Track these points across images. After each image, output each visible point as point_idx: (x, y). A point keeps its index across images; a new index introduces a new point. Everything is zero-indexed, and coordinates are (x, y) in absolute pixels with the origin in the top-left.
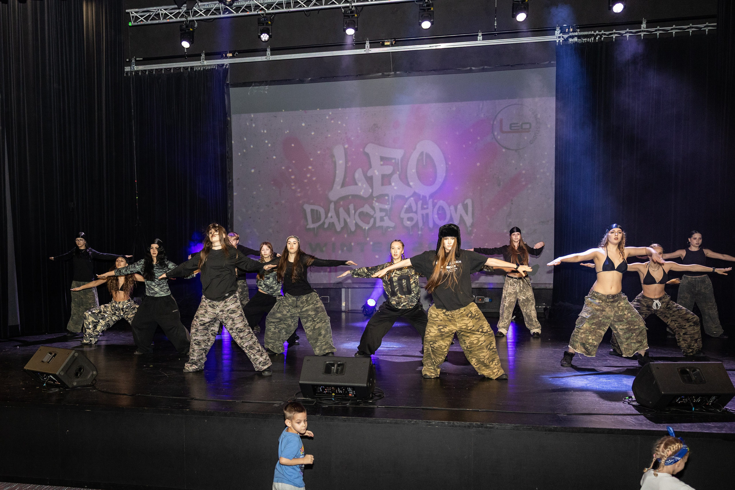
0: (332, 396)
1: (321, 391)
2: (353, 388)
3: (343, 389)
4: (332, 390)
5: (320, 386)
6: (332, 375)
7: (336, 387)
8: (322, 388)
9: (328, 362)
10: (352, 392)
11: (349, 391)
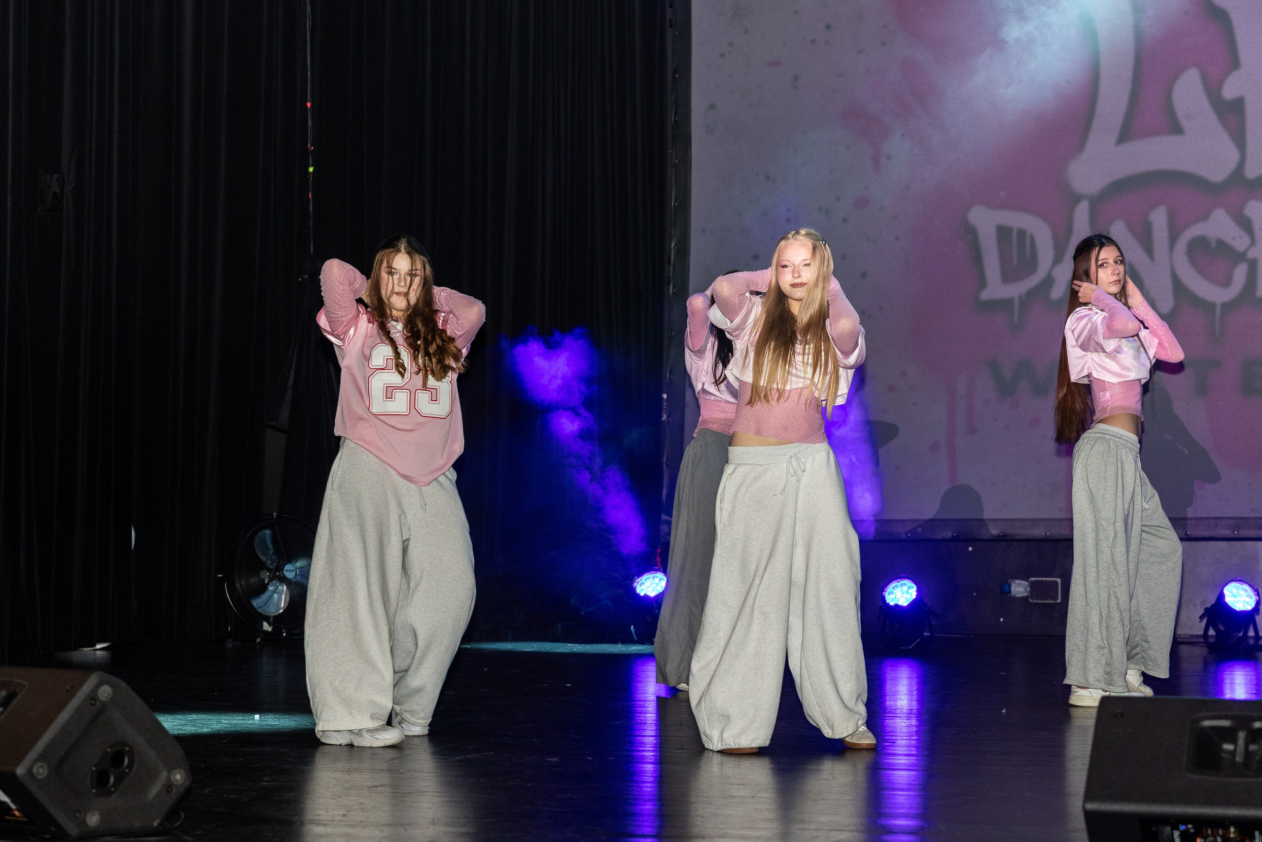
5: (1174, 821)
6: (1225, 776)
7: (1249, 827)
8: (1182, 833)
9: (1207, 723)
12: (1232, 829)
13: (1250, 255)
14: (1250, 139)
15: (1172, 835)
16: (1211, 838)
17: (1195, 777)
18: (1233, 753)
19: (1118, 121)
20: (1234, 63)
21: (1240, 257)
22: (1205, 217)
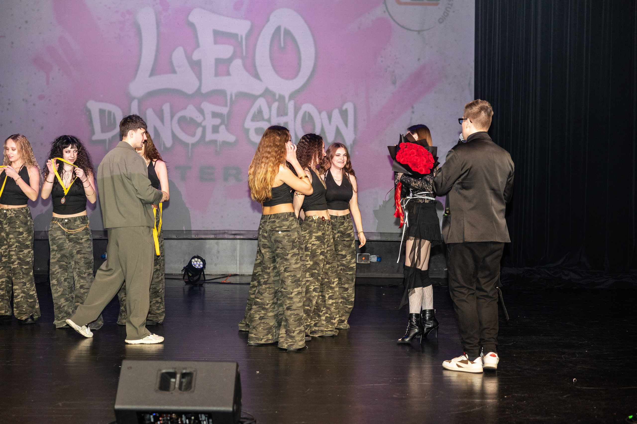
1: (152, 420)
2: (209, 414)
3: (191, 416)
4: (171, 418)
5: (151, 412)
6: (172, 393)
7: (180, 414)
8: (155, 416)
9: (164, 371)
10: (207, 421)
11: (201, 421)
12: (174, 414)
13: (203, 124)
14: (203, 77)
15: (150, 417)
16: (165, 418)
17: (160, 394)
18: (175, 383)
19: (150, 67)
20: (197, 45)
21: (199, 125)
22: (185, 108)
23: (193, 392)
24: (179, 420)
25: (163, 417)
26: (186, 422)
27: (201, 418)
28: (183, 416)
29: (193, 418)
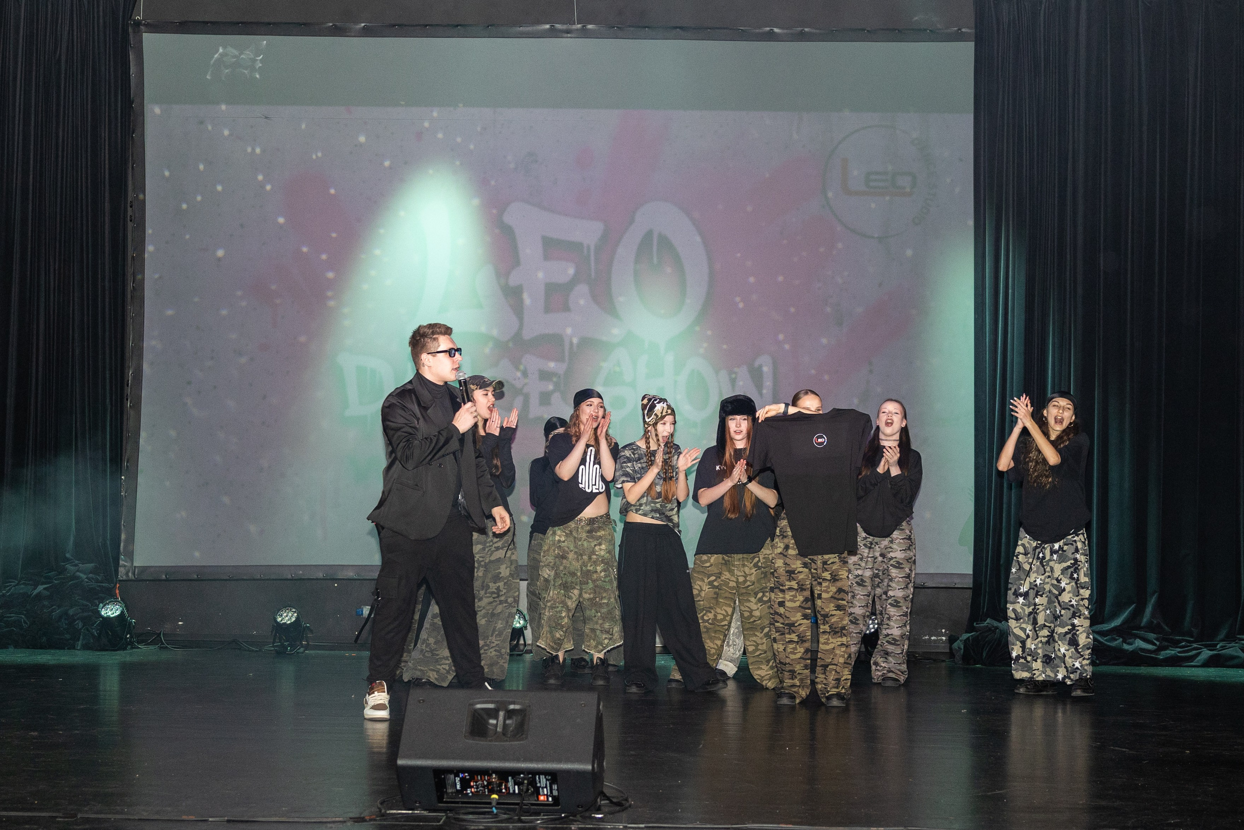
0: (490, 803)
1: (458, 787)
2: (554, 776)
3: (524, 779)
4: (489, 783)
5: (456, 772)
6: (490, 741)
7: (504, 775)
8: (462, 780)
9: (479, 706)
10: (549, 788)
11: (540, 787)
12: (494, 776)
15: (455, 780)
16: (480, 782)
17: (471, 741)
18: (496, 725)
23: (526, 738)
24: (503, 787)
25: (476, 782)
26: (514, 791)
27: (540, 782)
28: (510, 778)
29: (526, 782)
